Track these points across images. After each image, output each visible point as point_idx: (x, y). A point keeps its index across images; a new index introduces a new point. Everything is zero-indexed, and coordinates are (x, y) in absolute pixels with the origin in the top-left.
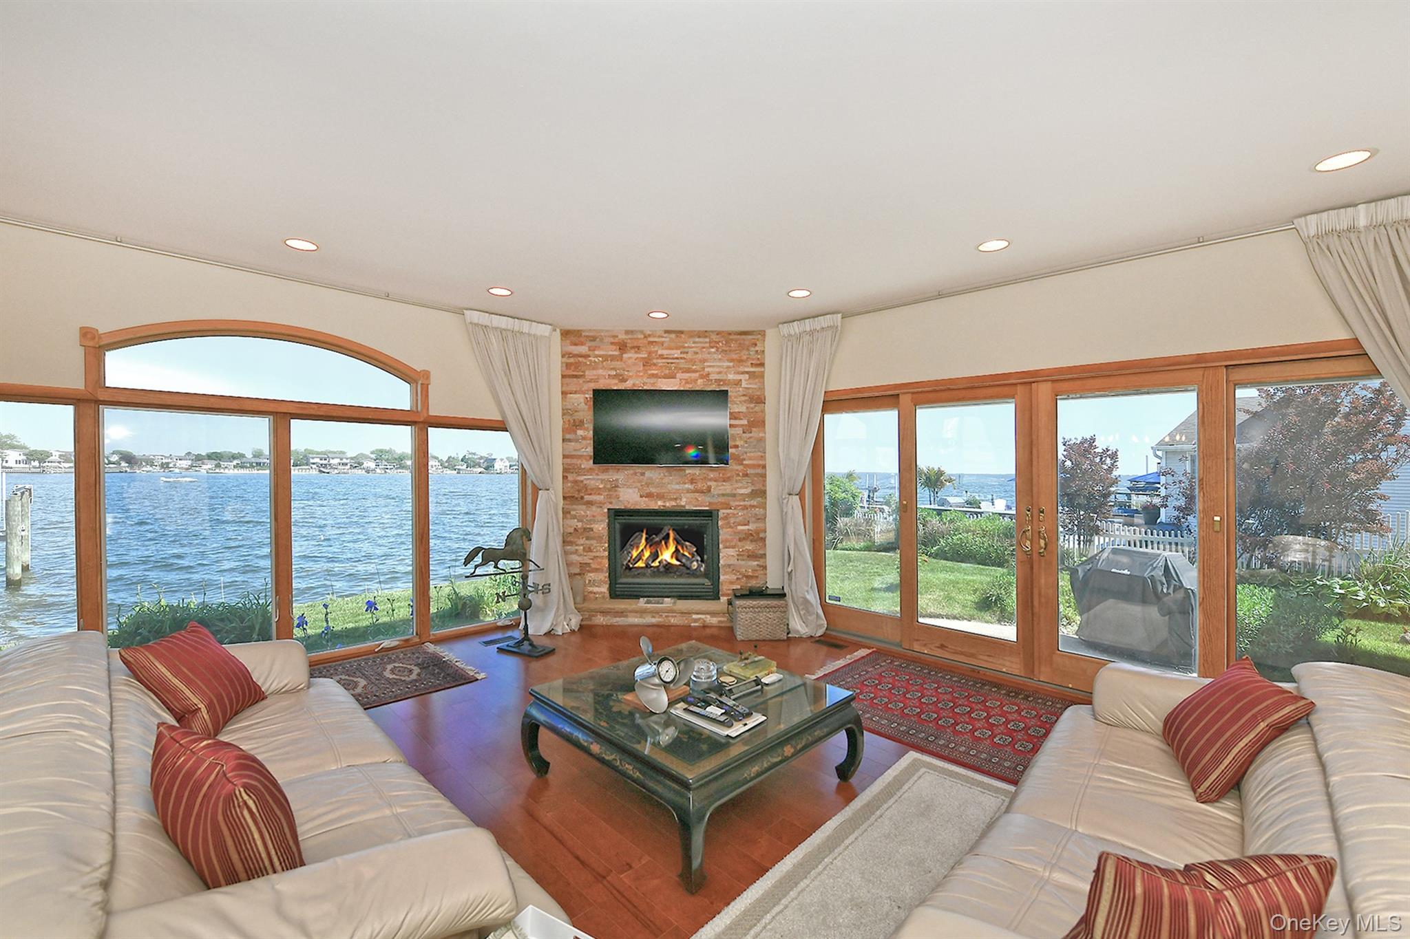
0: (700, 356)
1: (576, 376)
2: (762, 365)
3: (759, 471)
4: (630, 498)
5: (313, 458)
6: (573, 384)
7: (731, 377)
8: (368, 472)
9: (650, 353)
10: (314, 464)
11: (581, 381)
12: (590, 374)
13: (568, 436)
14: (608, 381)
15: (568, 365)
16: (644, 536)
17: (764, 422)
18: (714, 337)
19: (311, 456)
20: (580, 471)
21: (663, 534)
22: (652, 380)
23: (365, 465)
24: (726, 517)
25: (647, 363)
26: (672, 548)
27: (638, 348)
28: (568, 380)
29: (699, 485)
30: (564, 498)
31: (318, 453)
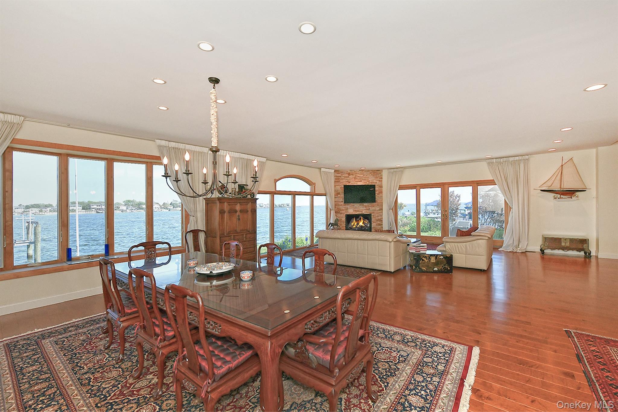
0: (367, 176)
1: (338, 182)
2: (382, 178)
3: (381, 204)
4: (351, 212)
5: (93, 206)
6: (337, 184)
7: (374, 181)
8: (122, 211)
9: (356, 176)
10: (93, 208)
11: (339, 183)
12: (341, 181)
13: (336, 197)
14: (346, 183)
15: (336, 179)
16: (355, 219)
17: (382, 192)
18: (371, 171)
19: (91, 204)
20: (339, 205)
21: (360, 218)
22: (356, 182)
23: (121, 208)
24: (374, 215)
25: (355, 178)
26: (362, 221)
27: (353, 174)
28: (336, 183)
29: (367, 208)
30: (335, 212)
31: (95, 203)
